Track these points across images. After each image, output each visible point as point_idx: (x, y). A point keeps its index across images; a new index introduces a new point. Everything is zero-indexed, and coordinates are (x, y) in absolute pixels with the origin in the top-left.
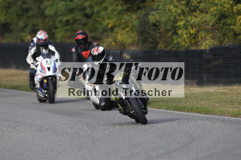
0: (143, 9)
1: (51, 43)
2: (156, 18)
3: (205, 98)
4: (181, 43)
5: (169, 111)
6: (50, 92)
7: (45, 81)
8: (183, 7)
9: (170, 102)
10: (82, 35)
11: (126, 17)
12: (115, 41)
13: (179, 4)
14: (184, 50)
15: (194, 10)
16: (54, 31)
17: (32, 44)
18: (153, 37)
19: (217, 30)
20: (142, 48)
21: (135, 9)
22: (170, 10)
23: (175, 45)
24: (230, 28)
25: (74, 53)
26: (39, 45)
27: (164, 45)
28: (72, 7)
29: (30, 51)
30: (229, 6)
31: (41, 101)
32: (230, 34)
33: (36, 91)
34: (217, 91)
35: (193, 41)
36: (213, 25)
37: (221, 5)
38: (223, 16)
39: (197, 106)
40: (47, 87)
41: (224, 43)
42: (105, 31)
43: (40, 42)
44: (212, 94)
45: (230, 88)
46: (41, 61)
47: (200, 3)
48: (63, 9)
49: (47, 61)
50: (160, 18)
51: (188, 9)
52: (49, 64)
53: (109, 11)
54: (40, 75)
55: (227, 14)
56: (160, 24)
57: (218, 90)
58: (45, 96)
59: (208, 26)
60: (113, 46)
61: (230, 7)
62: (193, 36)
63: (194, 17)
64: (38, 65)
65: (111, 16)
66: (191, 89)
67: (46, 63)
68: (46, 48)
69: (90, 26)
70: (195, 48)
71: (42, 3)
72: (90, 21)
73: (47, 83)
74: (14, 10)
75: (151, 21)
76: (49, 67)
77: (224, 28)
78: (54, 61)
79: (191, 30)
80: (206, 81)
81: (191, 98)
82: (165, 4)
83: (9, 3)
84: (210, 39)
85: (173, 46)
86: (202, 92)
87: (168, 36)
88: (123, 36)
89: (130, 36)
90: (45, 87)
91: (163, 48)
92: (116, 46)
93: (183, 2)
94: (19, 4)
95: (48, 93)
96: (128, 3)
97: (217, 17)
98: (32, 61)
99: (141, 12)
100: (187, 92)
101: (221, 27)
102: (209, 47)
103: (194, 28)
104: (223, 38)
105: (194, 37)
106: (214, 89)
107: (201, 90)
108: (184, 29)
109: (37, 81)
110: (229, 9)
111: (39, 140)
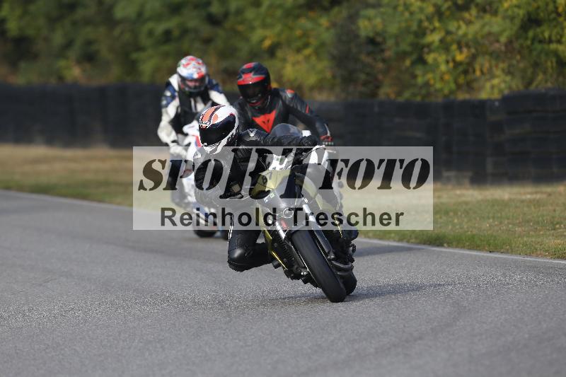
0: (345, 4)
2: (374, 26)
3: (489, 213)
4: (434, 85)
11: (304, 23)
12: (279, 78)
14: (440, 100)
15: (466, 8)
16: (135, 56)
17: (168, 94)
18: (368, 70)
19: (519, 53)
20: (343, 95)
21: (326, 3)
22: (407, 7)
23: (421, 88)
24: (549, 48)
27: (395, 89)
29: (163, 110)
32: (549, 64)
34: (519, 197)
35: (461, 80)
36: (510, 42)
38: (532, 21)
39: (471, 232)
41: (535, 84)
42: (255, 55)
44: (506, 205)
45: (549, 189)
48: (157, 5)
50: (385, 26)
51: (449, 3)
53: (263, 9)
55: (543, 15)
56: (384, 39)
57: (521, 194)
59: (497, 45)
62: (461, 68)
63: (464, 22)
65: (269, 20)
66: (458, 192)
69: (219, 44)
70: (467, 97)
72: (221, 32)
74: (41, 5)
75: (363, 33)
77: (535, 49)
79: (457, 52)
80: (494, 175)
81: (457, 214)
84: (503, 76)
85: (416, 90)
86: (482, 200)
87: (403, 68)
88: (298, 67)
89: (313, 67)
91: (393, 96)
98: (173, 135)
99: (340, 12)
100: (449, 200)
101: (528, 47)
102: (498, 95)
103: (465, 50)
104: (533, 73)
105: (466, 69)
106: (510, 193)
107: (481, 194)
108: (441, 51)
110: (547, 4)
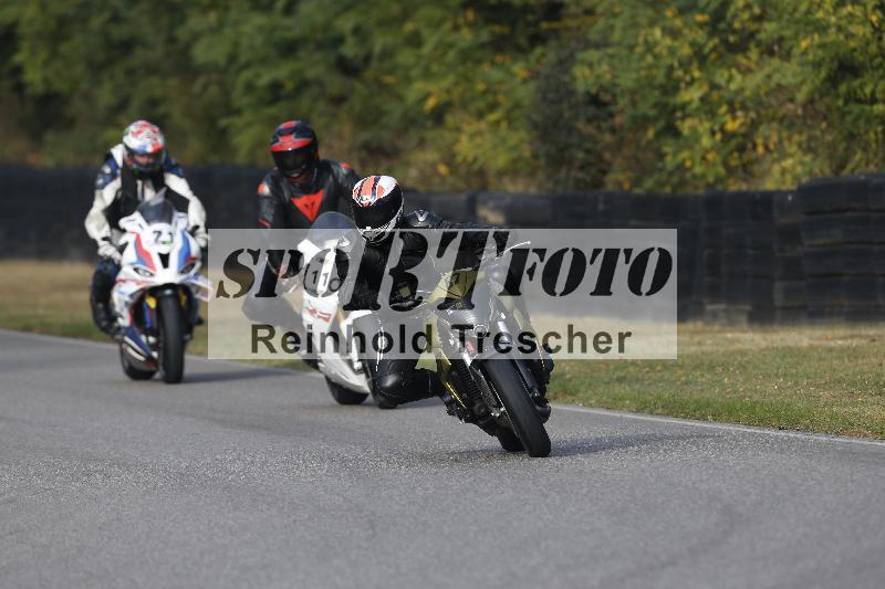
0: (553, 43)
1: (177, 165)
2: (598, 77)
3: (778, 369)
4: (690, 169)
5: (649, 418)
6: (165, 343)
7: (151, 303)
8: (700, 36)
9: (650, 384)
10: (296, 137)
11: (489, 72)
12: (450, 159)
13: (686, 25)
14: (701, 192)
15: (740, 48)
16: (224, 122)
17: (107, 170)
18: (588, 145)
19: (825, 118)
20: (550, 185)
21: (523, 41)
22: (650, 47)
23: (671, 174)
24: (872, 111)
25: (266, 201)
26: (133, 171)
27: (630, 174)
28: (290, 35)
29: (98, 193)
30: (868, 30)
31: (137, 373)
32: (872, 135)
33: (119, 337)
34: (825, 343)
35: (734, 161)
36: (811, 101)
37: (840, 29)
38: (845, 68)
39: (750, 397)
40: (155, 326)
41: (849, 167)
42: (411, 121)
43: (137, 163)
44: (804, 356)
45: (872, 332)
46: (137, 230)
47: (760, 19)
48: (259, 41)
49: (160, 233)
50: (614, 77)
51: (716, 41)
52: (164, 243)
53: (426, 50)
54: (134, 280)
55: (861, 59)
56: (614, 96)
57: (827, 339)
58: (150, 359)
59: (791, 106)
60: (443, 178)
61: (873, 34)
62: (734, 142)
63: (739, 70)
64: (126, 244)
65: (435, 68)
66: (729, 335)
67: (156, 241)
68: (159, 184)
69: (356, 103)
70: (744, 187)
71: (183, 21)
72: (358, 86)
73: (159, 309)
74: (79, 44)
75: (581, 87)
76: (164, 252)
77: (849, 113)
78: (183, 233)
79: (728, 118)
80: (785, 309)
81: (728, 370)
82: (634, 25)
83: (63, 21)
84: (800, 153)
85: (664, 177)
86: (767, 348)
87: (643, 142)
88: (478, 140)
89: (503, 140)
90: (148, 326)
91: (626, 186)
92: (451, 180)
93: (700, 18)
94: (96, 22)
95: (161, 345)
96: (497, 22)
97: (823, 73)
98: (106, 230)
99: (544, 55)
100: (716, 348)
101: (838, 109)
102: (792, 183)
103: (739, 113)
104: (846, 149)
105: (741, 144)
106: (811, 338)
107: (765, 339)
108: (703, 117)
109: (123, 304)
110: (868, 44)
111: (171, 524)
